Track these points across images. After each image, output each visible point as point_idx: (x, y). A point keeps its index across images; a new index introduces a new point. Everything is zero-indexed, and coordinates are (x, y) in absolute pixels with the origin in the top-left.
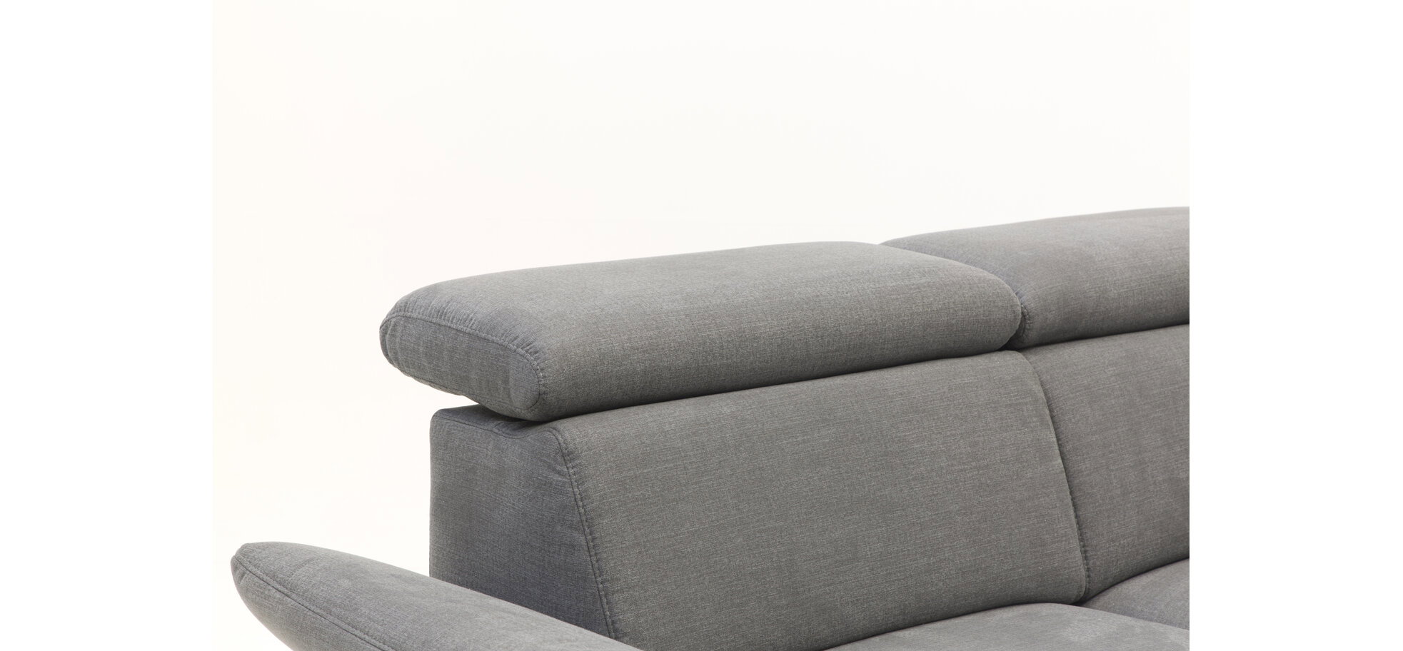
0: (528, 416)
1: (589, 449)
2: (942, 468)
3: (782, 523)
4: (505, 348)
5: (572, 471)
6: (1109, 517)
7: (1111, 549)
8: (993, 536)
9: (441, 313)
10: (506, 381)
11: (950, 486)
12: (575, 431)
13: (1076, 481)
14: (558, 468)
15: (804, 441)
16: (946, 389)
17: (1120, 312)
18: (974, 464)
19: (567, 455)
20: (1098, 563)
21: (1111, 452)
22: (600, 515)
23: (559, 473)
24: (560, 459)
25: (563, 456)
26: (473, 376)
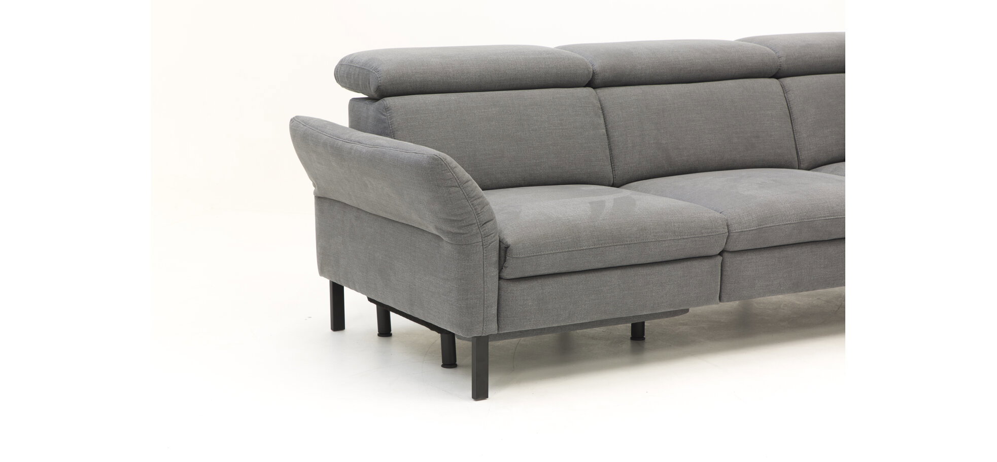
0: (376, 96)
1: (395, 107)
2: (545, 127)
3: (472, 140)
4: (369, 71)
5: (388, 114)
6: (625, 155)
7: (625, 167)
8: (567, 155)
9: (352, 61)
10: (369, 83)
11: (548, 134)
12: (389, 101)
13: (612, 140)
14: (384, 113)
15: (484, 112)
16: (551, 98)
17: (642, 75)
18: (560, 127)
19: (387, 109)
20: (619, 173)
21: (629, 129)
22: (397, 131)
23: (384, 115)
24: (384, 110)
25: (386, 109)
26: (360, 83)
